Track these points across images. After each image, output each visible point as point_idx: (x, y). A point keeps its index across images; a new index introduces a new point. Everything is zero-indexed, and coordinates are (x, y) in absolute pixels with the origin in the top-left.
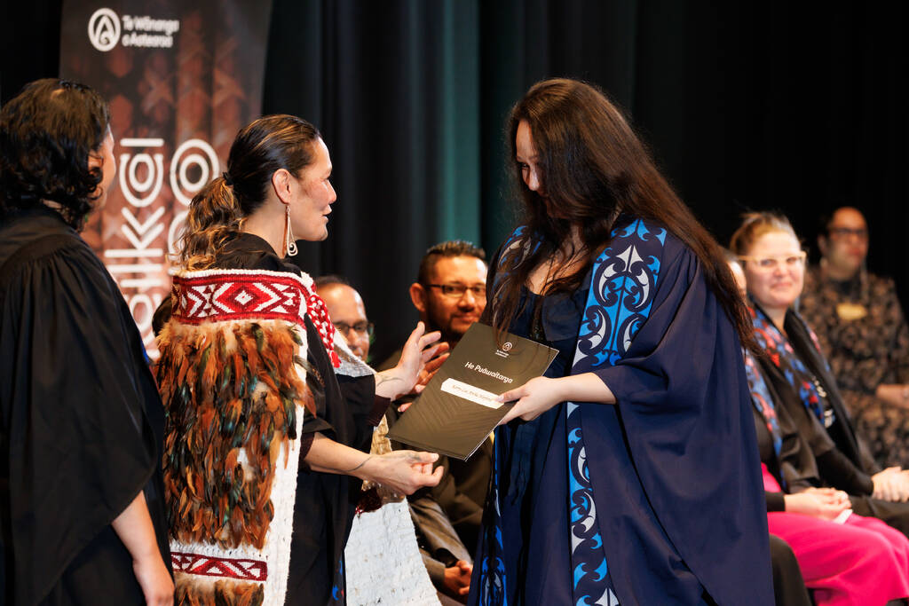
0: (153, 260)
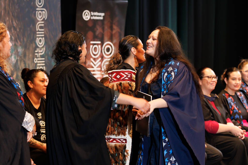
0: (98, 71)
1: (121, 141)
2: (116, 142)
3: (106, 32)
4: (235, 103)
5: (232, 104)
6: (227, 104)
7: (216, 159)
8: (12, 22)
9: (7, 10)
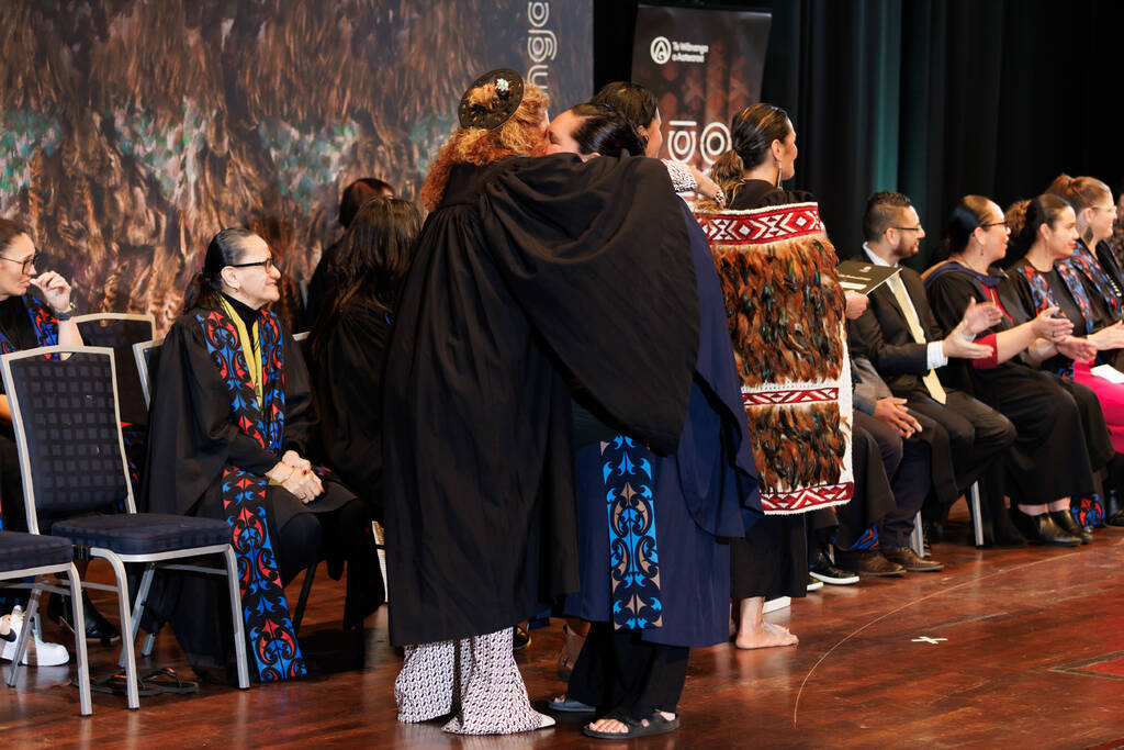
2: (811, 399)
3: (710, 95)
4: (1050, 291)
5: (1043, 294)
6: (1027, 294)
7: (1002, 442)
8: (464, 63)
9: (451, 30)
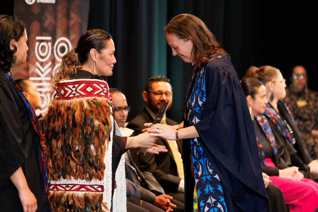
1: (94, 188)
2: (86, 190)
3: (59, 22)
